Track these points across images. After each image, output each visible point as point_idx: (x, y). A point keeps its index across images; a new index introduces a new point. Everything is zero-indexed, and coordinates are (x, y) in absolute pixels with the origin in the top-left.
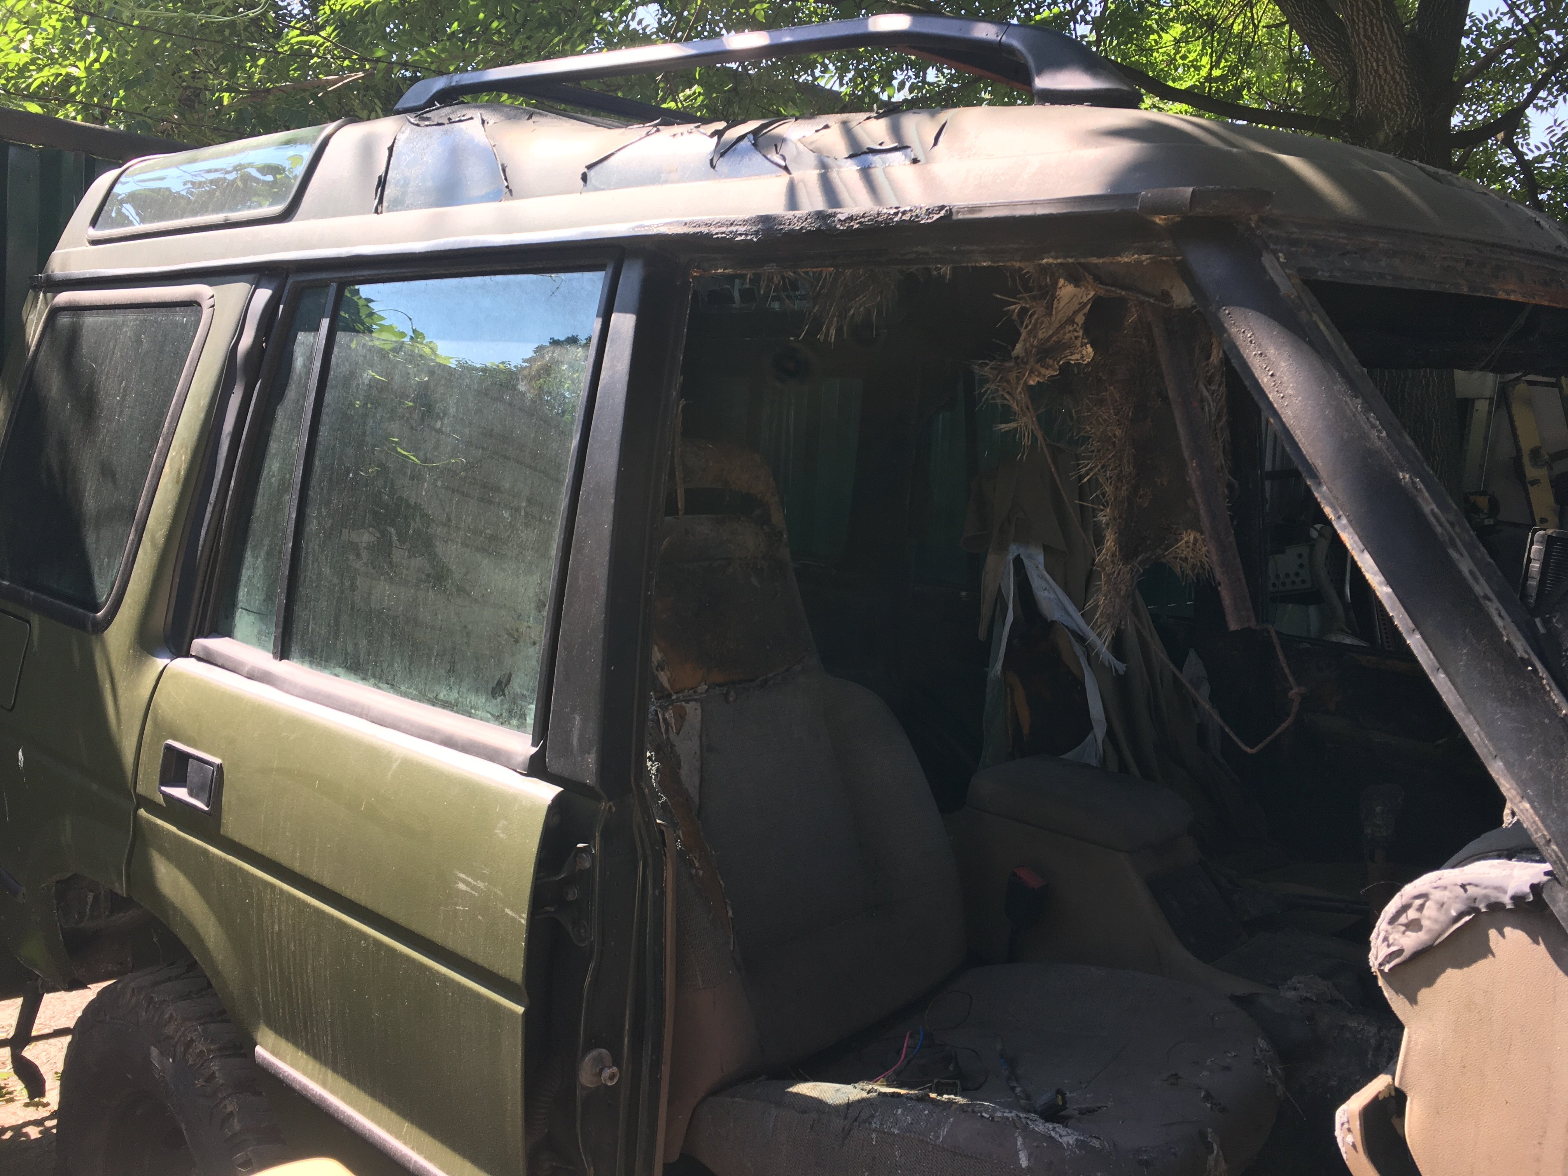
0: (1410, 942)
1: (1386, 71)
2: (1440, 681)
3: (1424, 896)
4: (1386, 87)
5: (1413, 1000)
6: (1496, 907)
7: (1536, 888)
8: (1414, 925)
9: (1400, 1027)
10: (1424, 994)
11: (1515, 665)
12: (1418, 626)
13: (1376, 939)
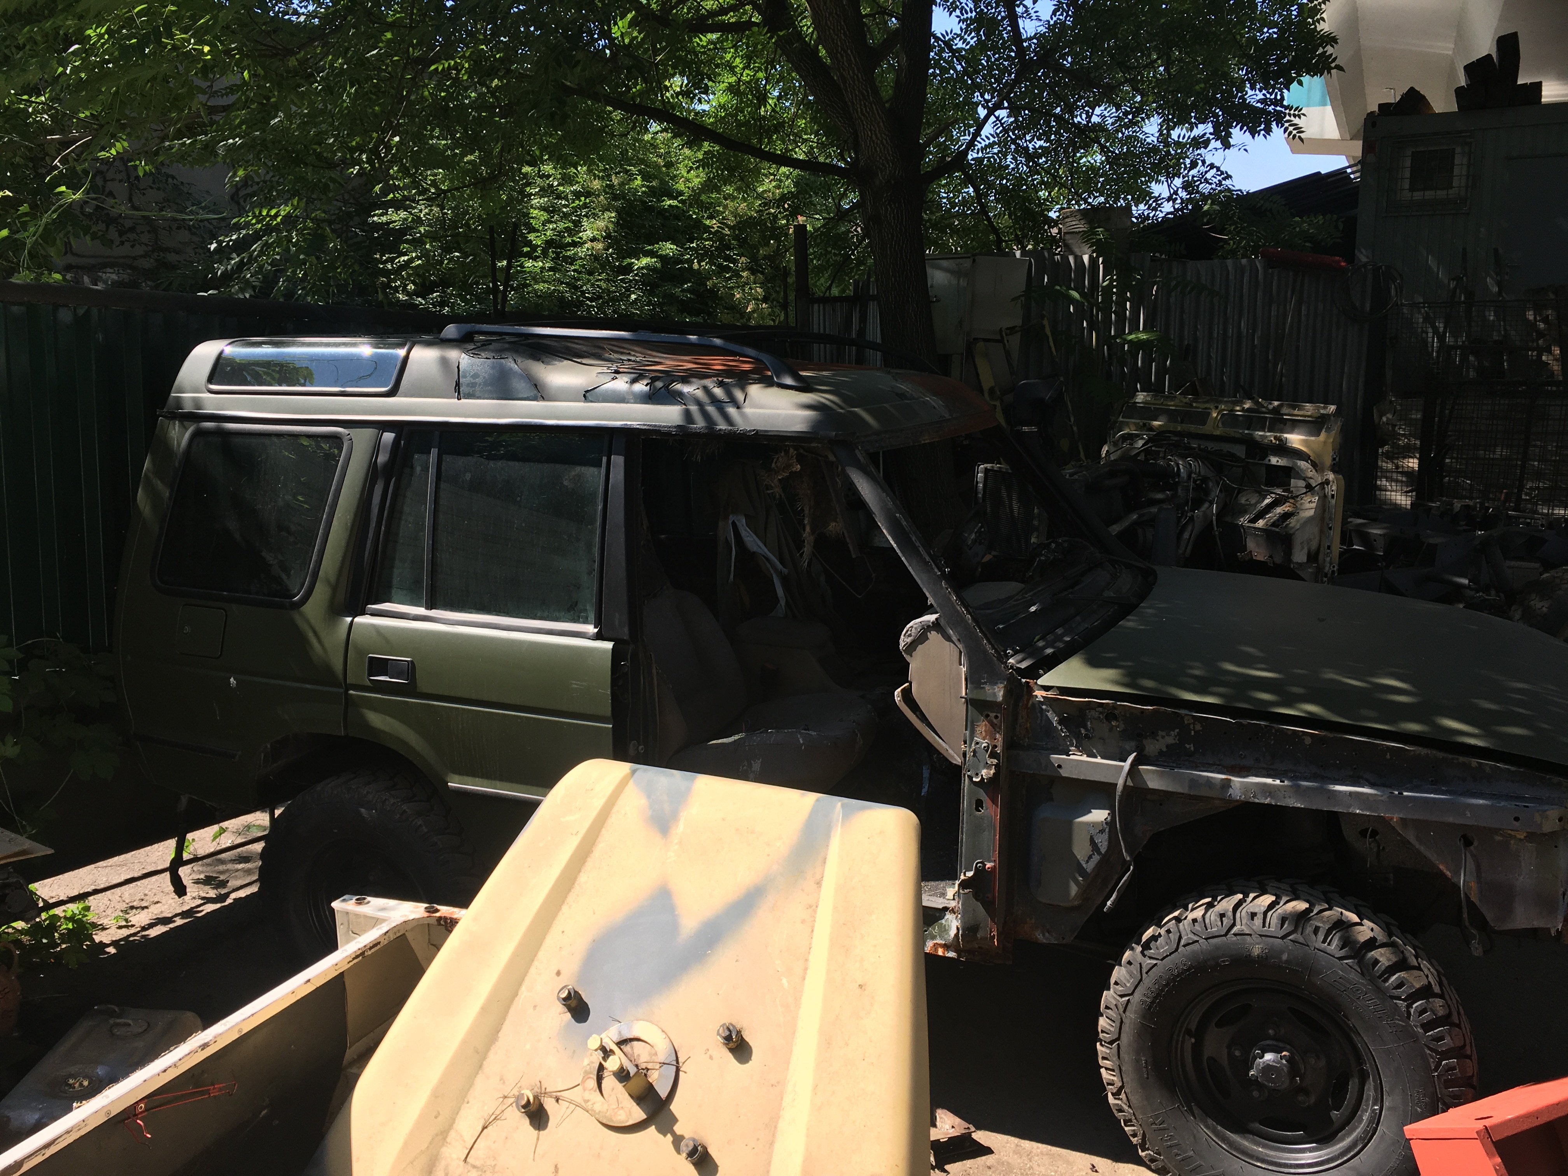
0: (909, 640)
1: (878, 138)
2: (910, 569)
3: (912, 627)
4: (878, 149)
5: (911, 656)
6: (928, 626)
7: (937, 619)
8: (910, 635)
9: (909, 664)
10: (914, 654)
11: (926, 563)
12: (904, 556)
13: (901, 641)
